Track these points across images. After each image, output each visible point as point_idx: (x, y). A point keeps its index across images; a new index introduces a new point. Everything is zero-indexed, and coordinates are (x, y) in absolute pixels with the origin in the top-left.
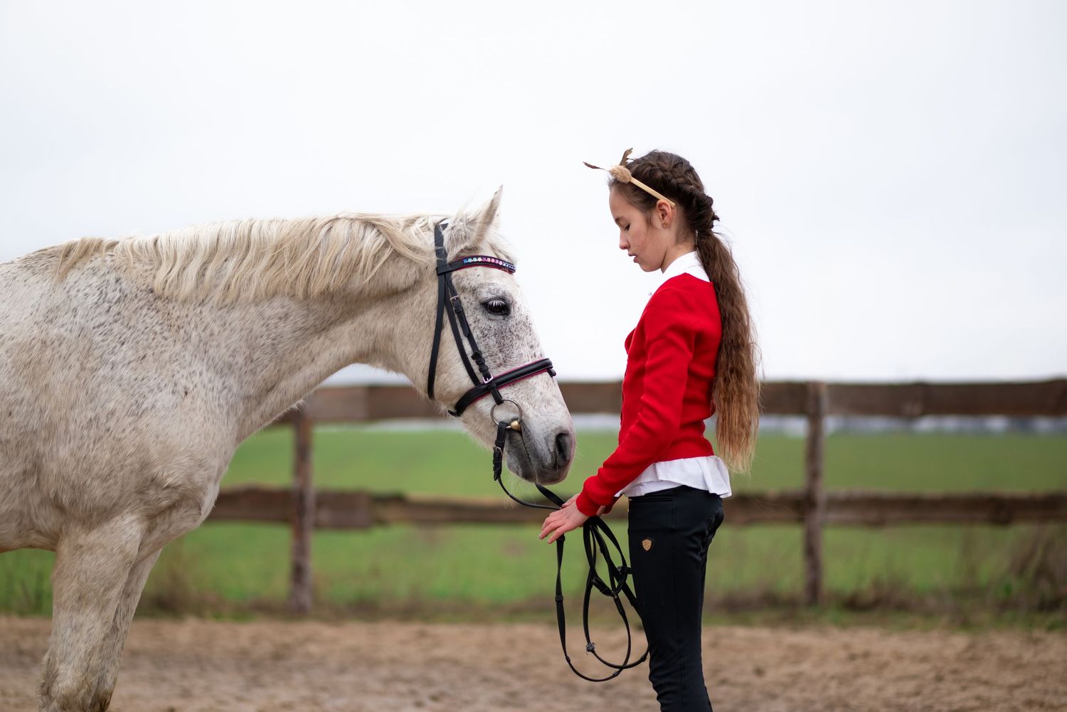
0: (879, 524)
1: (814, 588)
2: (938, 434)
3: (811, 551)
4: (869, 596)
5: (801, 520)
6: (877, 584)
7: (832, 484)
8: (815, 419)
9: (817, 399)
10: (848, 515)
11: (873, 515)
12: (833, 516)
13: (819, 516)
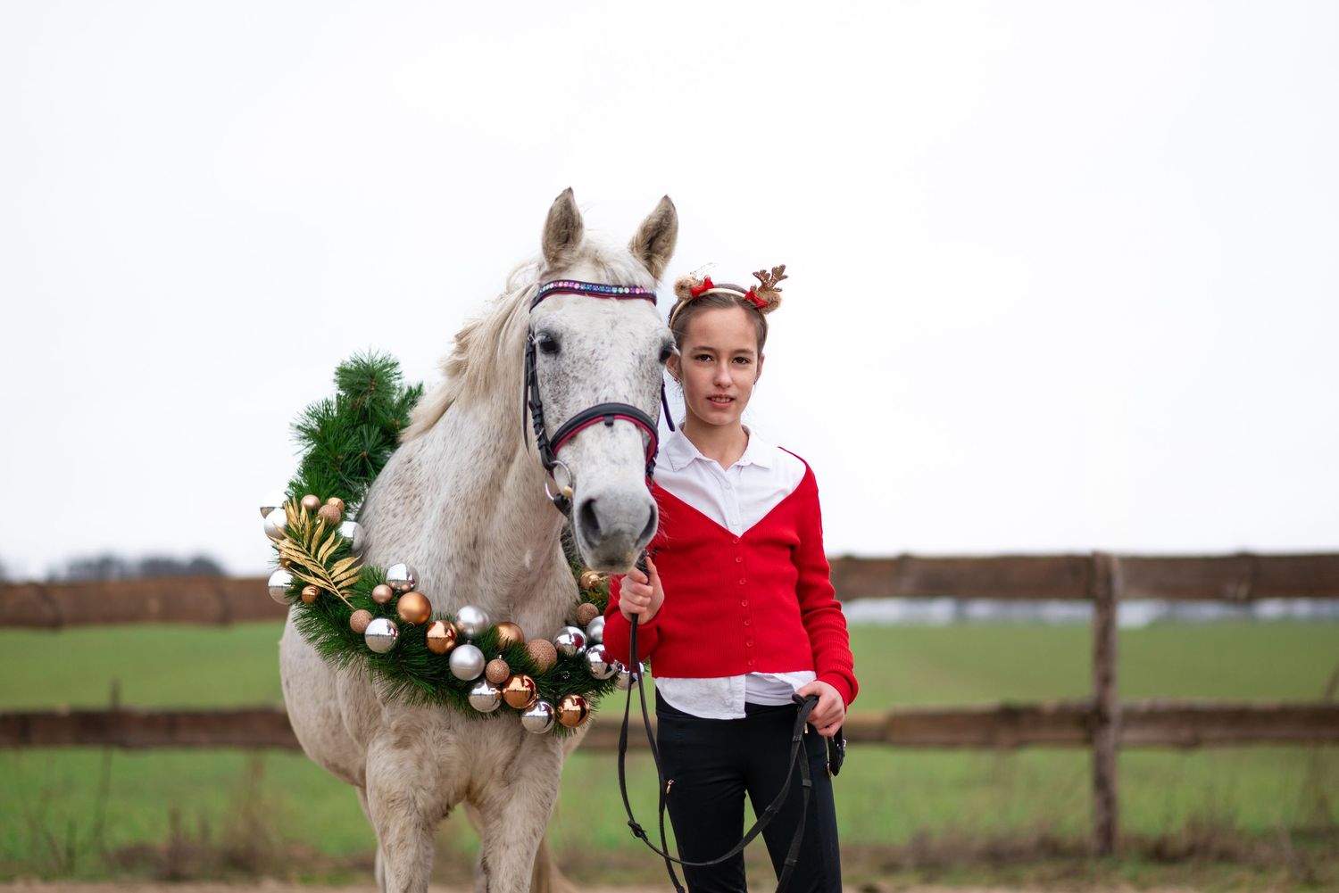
0: (1192, 744)
1: (1107, 831)
2: (1286, 620)
3: (1102, 783)
4: (1183, 842)
5: (1089, 741)
6: (1194, 825)
7: (1130, 693)
8: (1105, 604)
9: (1108, 579)
10: (1149, 733)
11: (1185, 733)
12: (1131, 735)
13: (1112, 734)
